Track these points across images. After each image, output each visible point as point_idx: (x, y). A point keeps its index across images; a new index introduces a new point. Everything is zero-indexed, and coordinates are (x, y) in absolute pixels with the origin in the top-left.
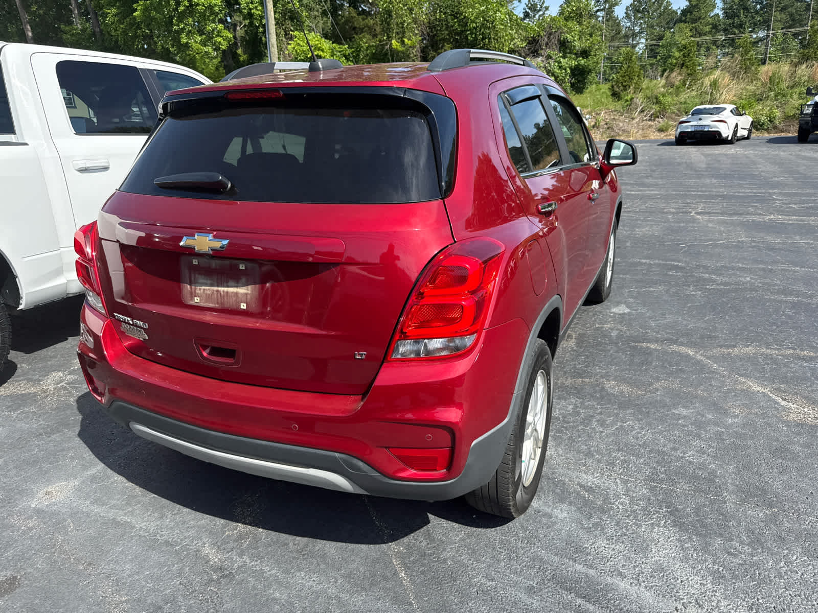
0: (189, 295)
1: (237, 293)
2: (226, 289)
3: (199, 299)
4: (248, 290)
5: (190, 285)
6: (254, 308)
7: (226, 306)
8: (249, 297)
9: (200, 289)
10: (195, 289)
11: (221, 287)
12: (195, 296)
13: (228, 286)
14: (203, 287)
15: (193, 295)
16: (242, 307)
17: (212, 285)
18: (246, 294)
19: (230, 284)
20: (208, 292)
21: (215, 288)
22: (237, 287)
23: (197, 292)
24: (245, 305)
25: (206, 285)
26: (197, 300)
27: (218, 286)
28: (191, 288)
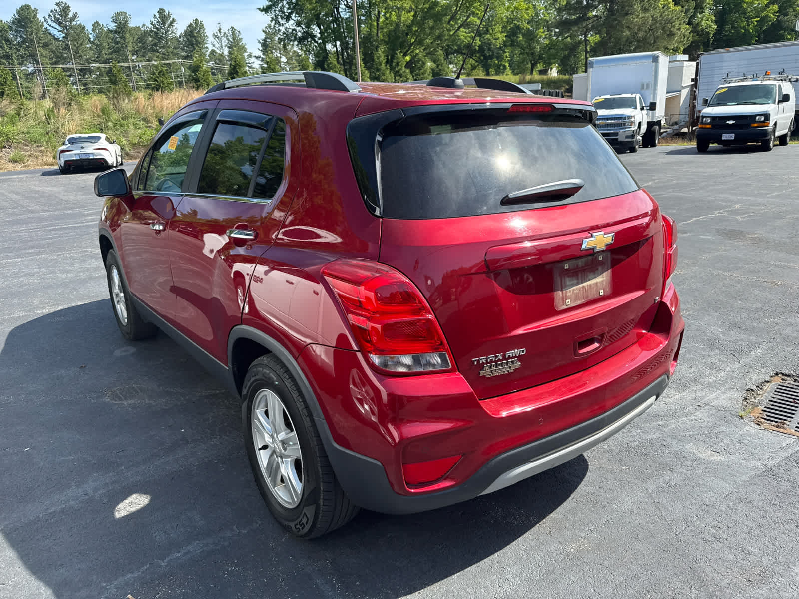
0: (561, 301)
1: (597, 283)
2: (589, 283)
3: (569, 301)
4: (603, 277)
5: (562, 290)
6: (609, 291)
7: (591, 297)
8: (604, 283)
9: (570, 291)
10: (566, 293)
11: (585, 282)
12: (566, 299)
13: (589, 280)
14: (572, 288)
15: (564, 299)
16: (601, 294)
17: (578, 284)
18: (603, 281)
19: (590, 277)
20: (576, 291)
21: (581, 285)
22: (595, 277)
23: (567, 295)
24: (602, 291)
25: (573, 285)
26: (568, 302)
27: (582, 283)
28: (563, 293)
